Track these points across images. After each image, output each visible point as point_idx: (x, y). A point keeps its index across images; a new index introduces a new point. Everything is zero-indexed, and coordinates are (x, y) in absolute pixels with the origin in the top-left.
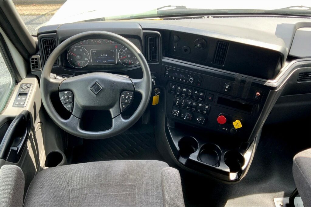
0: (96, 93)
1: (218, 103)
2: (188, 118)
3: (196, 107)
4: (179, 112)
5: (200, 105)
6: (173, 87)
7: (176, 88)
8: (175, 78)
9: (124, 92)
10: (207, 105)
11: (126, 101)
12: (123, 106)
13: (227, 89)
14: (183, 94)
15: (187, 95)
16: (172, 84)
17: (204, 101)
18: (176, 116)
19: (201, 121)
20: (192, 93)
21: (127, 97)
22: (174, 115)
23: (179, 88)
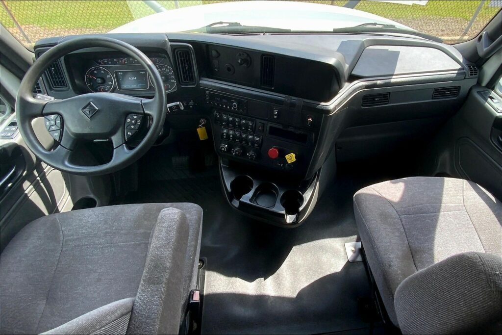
0: (90, 116)
1: (269, 134)
2: (237, 153)
3: (246, 140)
4: (226, 146)
5: (250, 137)
6: (218, 116)
7: (221, 116)
8: (218, 105)
9: (130, 116)
10: (257, 136)
11: (133, 127)
12: (129, 133)
13: (275, 115)
14: (230, 125)
15: (234, 126)
16: (217, 112)
17: (254, 132)
18: (224, 151)
19: (251, 156)
20: (239, 122)
21: (133, 121)
22: (221, 150)
23: (224, 117)
